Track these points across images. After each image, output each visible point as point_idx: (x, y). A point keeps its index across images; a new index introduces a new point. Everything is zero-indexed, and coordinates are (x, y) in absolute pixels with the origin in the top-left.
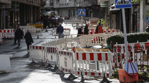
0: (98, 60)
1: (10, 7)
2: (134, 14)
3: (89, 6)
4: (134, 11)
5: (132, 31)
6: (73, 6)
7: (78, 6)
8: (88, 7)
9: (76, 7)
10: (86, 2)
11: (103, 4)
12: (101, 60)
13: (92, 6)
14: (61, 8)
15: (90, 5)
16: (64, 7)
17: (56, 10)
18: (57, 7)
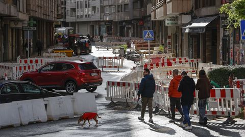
0: (221, 97)
1: (26, 25)
2: (225, 38)
3: (126, 20)
4: (224, 34)
5: (221, 61)
6: (99, 19)
7: (108, 19)
8: (124, 21)
9: (103, 21)
10: (120, 13)
11: (168, 22)
12: (225, 97)
13: (131, 20)
14: (78, 22)
15: (127, 18)
16: (83, 20)
17: (70, 25)
18: (72, 21)
